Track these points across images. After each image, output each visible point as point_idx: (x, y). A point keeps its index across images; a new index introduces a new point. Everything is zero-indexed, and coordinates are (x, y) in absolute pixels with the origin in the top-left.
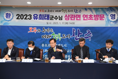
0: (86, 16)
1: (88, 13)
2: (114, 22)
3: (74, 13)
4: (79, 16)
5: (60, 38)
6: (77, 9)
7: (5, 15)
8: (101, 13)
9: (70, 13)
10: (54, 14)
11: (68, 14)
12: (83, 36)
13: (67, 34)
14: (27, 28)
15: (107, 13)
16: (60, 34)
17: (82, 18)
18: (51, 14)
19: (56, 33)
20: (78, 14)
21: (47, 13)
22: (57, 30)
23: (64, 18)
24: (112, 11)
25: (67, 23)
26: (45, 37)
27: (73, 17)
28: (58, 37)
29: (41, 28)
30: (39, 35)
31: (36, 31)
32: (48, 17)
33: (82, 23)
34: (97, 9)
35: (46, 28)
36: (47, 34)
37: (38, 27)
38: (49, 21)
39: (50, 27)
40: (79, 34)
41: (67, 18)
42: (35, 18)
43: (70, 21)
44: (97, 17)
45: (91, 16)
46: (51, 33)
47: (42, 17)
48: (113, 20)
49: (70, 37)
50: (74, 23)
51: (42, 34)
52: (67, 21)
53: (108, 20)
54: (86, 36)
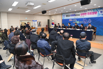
0: (89, 13)
1: (90, 12)
2: (102, 14)
3: (84, 13)
4: (86, 13)
8: (96, 11)
11: (82, 13)
12: (87, 22)
14: (69, 20)
15: (98, 10)
16: (79, 21)
17: (87, 14)
18: (76, 14)
19: (77, 21)
20: (86, 12)
21: (74, 14)
22: (78, 20)
23: (80, 15)
24: (101, 9)
25: (81, 17)
26: (74, 22)
27: (83, 14)
28: (78, 22)
30: (72, 22)
31: (71, 20)
32: (75, 15)
33: (87, 16)
34: (94, 9)
35: (74, 19)
36: (74, 21)
37: (72, 19)
39: (76, 19)
40: (86, 21)
41: (81, 15)
42: (71, 16)
43: (82, 16)
44: (93, 13)
45: (91, 13)
46: (76, 21)
48: (101, 14)
49: (82, 22)
50: (84, 17)
51: (73, 21)
52: (81, 16)
53: (99, 14)
54: (88, 22)
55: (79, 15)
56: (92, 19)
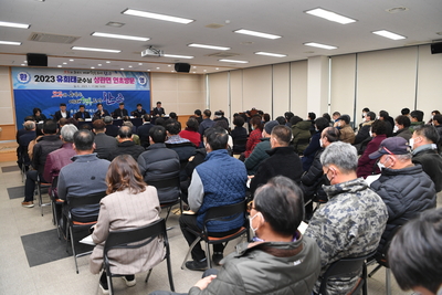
0: (117, 79)
1: (119, 76)
3: (104, 76)
4: (110, 79)
5: (91, 103)
6: (106, 72)
7: (19, 76)
8: (131, 76)
9: (100, 76)
10: (83, 76)
11: (97, 76)
12: (115, 100)
13: (98, 98)
14: (50, 92)
15: (136, 76)
16: (90, 98)
17: (112, 81)
18: (78, 76)
19: (86, 98)
20: (109, 76)
21: (73, 75)
22: (87, 94)
23: (93, 81)
24: (141, 75)
25: (97, 87)
26: (74, 102)
27: (103, 80)
28: (88, 101)
29: (68, 92)
30: (66, 100)
31: (61, 95)
32: (75, 80)
33: (113, 86)
34: (126, 72)
35: (74, 91)
36: (75, 98)
37: (63, 91)
38: (77, 84)
39: (79, 91)
40: (111, 97)
41: (97, 80)
42: (60, 80)
43: (100, 84)
44: (127, 80)
45: (121, 79)
46: (80, 98)
47: (67, 79)
48: (142, 84)
50: (104, 87)
51: (69, 98)
52: (97, 84)
53: (138, 84)
55: (90, 81)
56: (125, 93)
